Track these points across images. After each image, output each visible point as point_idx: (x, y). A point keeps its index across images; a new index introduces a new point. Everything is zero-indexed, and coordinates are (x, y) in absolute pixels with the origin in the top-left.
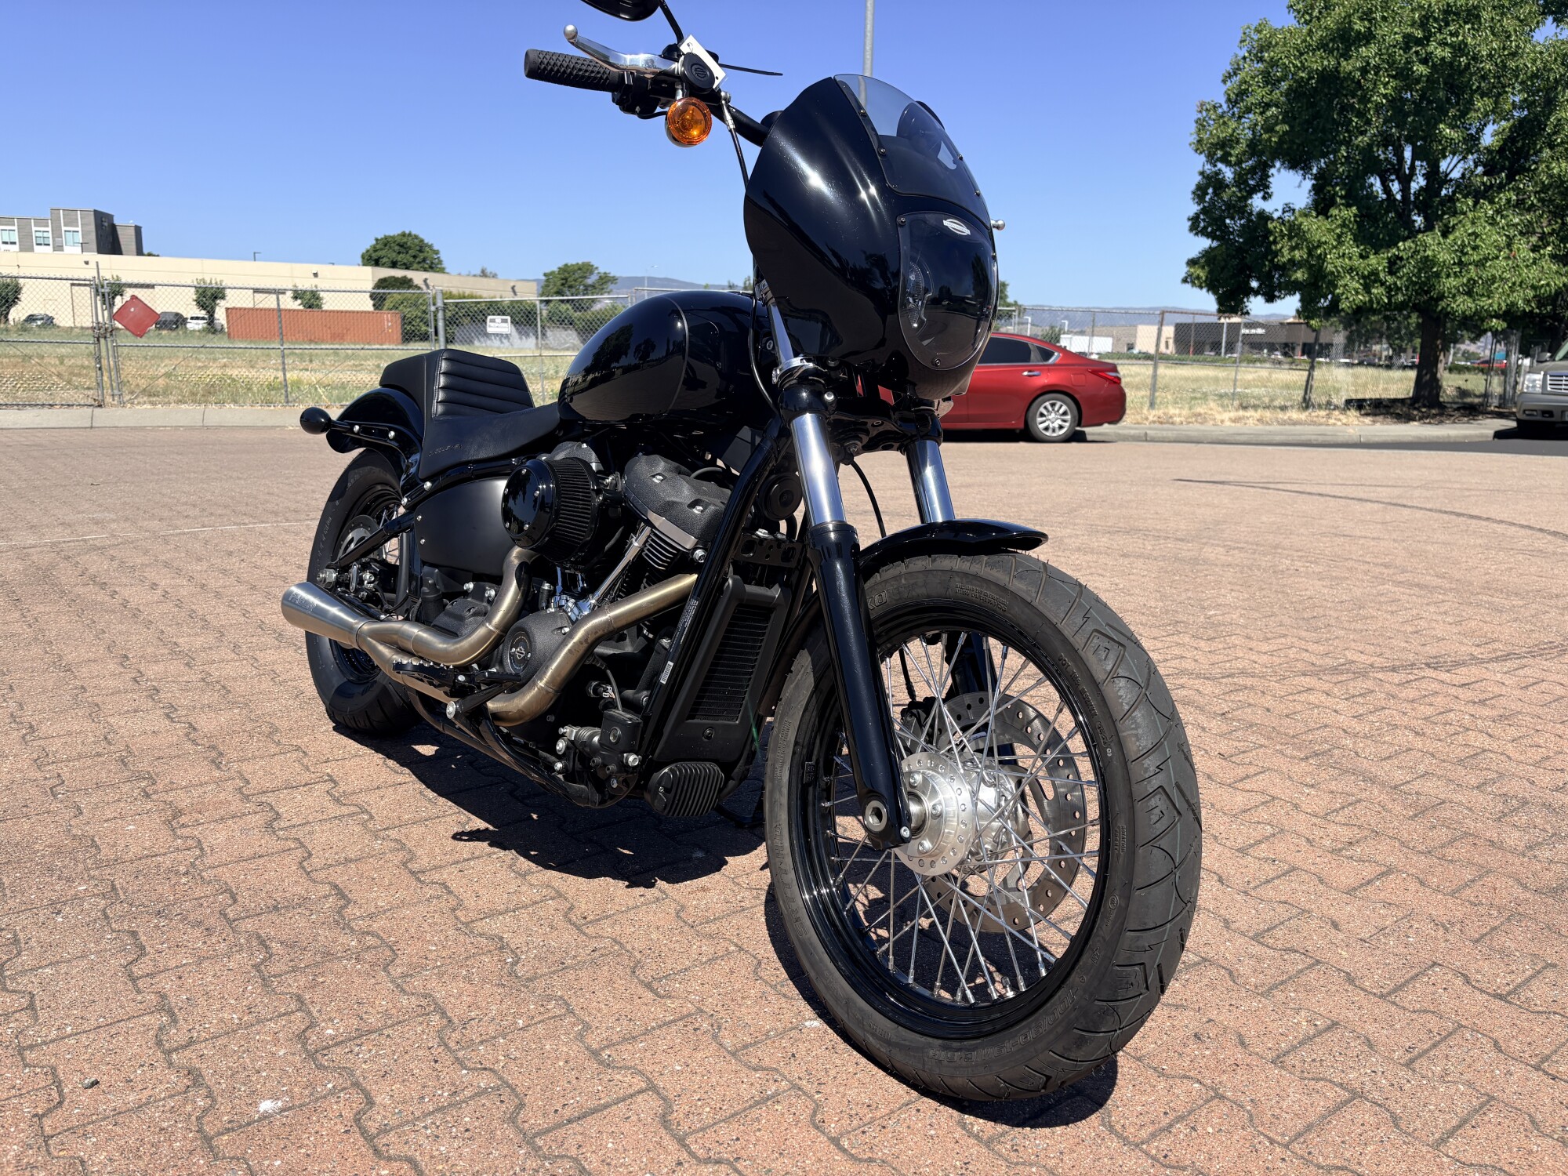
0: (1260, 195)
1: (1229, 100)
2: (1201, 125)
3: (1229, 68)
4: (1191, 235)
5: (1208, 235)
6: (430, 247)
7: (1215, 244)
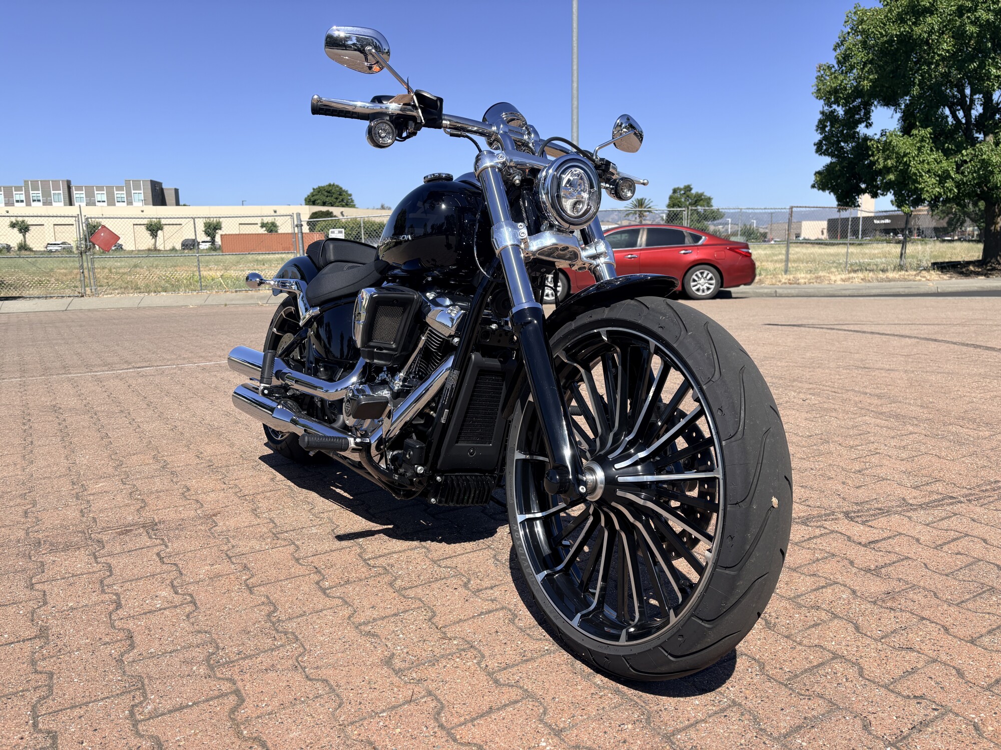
0: (864, 125)
1: (839, 62)
2: (820, 79)
3: (838, 41)
4: (817, 155)
5: (829, 155)
6: (346, 192)
7: (834, 160)
